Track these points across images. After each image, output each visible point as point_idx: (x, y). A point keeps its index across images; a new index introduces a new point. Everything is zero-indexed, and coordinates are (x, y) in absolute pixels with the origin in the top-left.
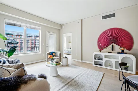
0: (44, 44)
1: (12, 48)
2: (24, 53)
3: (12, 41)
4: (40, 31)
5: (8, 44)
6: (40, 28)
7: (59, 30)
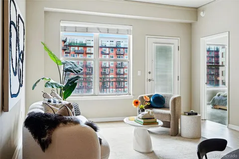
0: (139, 73)
1: (70, 80)
2: (94, 95)
3: (70, 66)
4: (131, 36)
5: (65, 73)
6: (131, 28)
7: (191, 24)
